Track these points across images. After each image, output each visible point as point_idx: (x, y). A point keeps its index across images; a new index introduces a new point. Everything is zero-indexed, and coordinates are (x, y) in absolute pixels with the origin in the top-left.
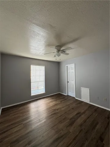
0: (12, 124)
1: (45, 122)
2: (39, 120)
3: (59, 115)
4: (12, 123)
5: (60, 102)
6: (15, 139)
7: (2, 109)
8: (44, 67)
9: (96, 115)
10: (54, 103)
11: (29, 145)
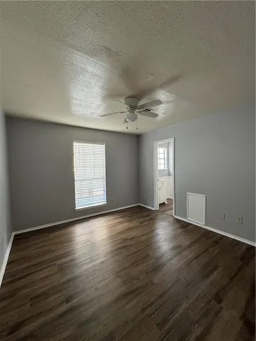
0: (35, 265)
1: (102, 263)
2: (91, 258)
3: (135, 250)
4: (36, 262)
5: (139, 224)
6: (40, 291)
7: (15, 236)
8: (104, 146)
9: (216, 252)
10: (126, 225)
11: (67, 303)
